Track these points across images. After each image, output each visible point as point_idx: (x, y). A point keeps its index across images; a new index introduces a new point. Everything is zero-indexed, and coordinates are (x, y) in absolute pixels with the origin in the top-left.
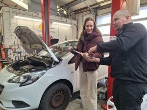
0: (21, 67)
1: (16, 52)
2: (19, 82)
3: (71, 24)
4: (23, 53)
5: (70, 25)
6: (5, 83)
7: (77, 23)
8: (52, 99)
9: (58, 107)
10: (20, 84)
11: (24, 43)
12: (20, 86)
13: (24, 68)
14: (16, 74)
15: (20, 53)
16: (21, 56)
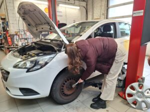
0: (28, 53)
1: (22, 39)
2: (25, 68)
3: (79, 6)
4: (30, 40)
5: (79, 8)
6: (10, 69)
7: (87, 5)
8: (63, 86)
9: (70, 95)
10: (26, 70)
11: (29, 25)
12: (27, 72)
13: (31, 53)
14: (21, 58)
15: (26, 39)
16: (28, 43)
